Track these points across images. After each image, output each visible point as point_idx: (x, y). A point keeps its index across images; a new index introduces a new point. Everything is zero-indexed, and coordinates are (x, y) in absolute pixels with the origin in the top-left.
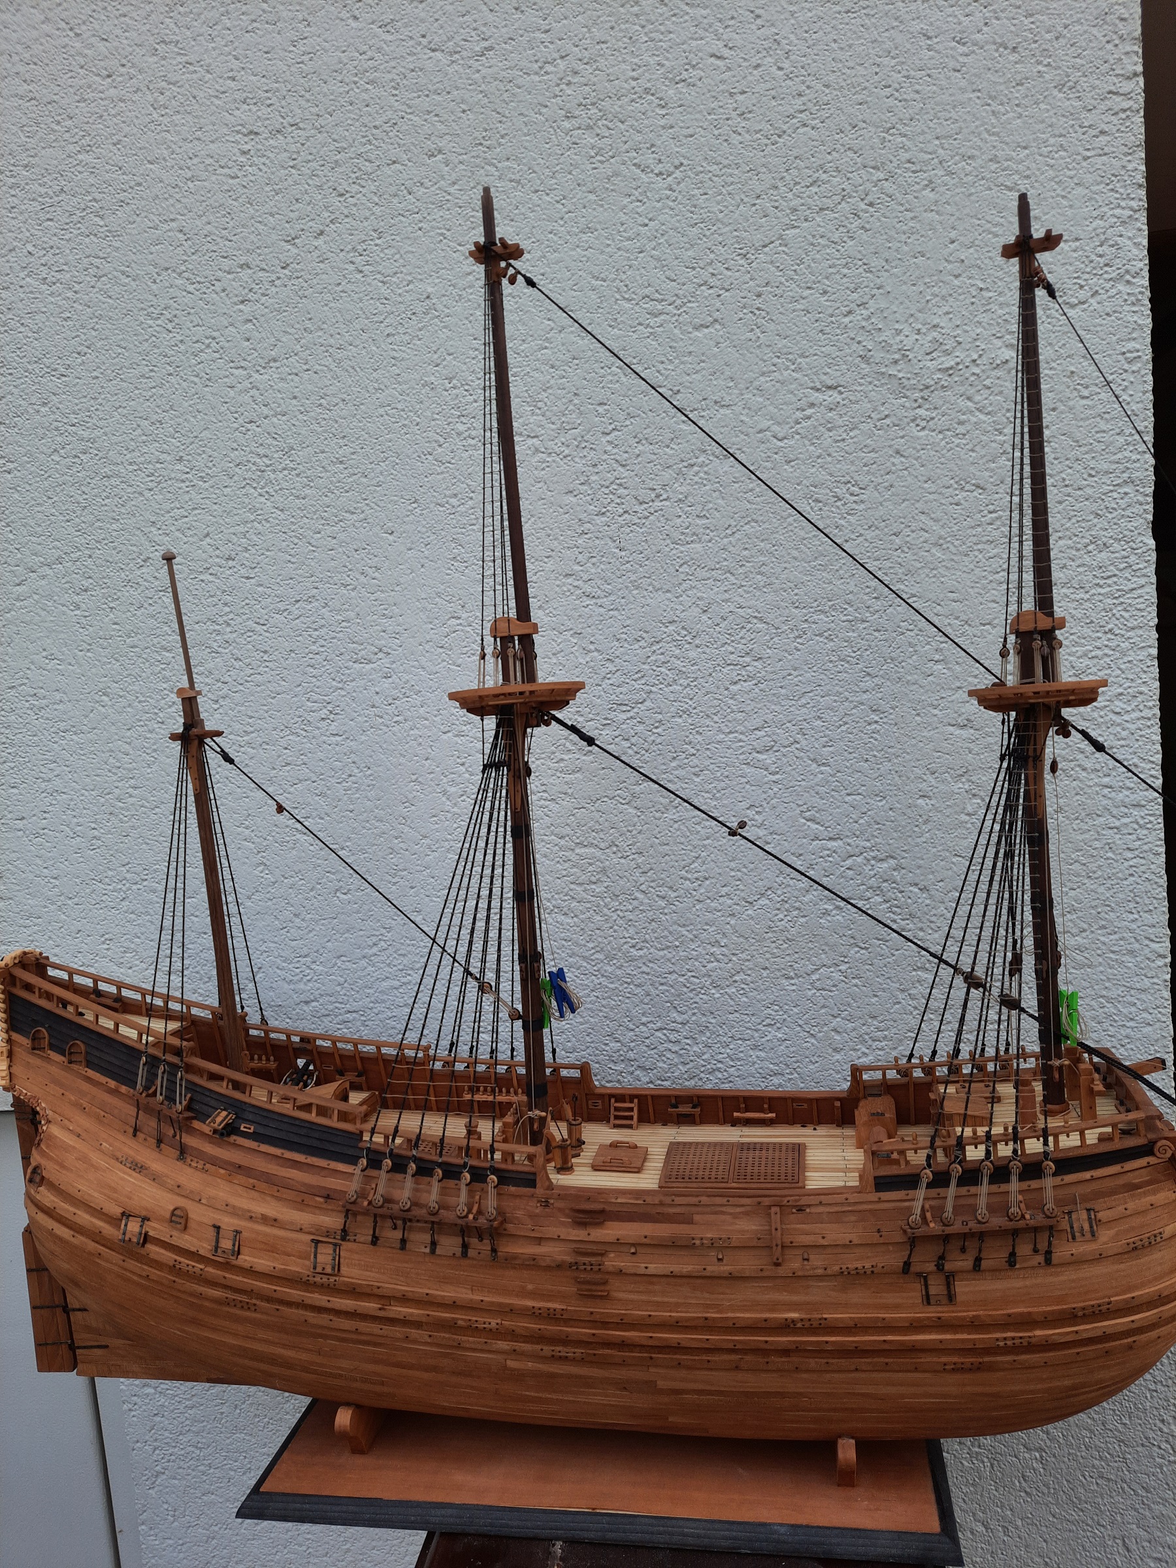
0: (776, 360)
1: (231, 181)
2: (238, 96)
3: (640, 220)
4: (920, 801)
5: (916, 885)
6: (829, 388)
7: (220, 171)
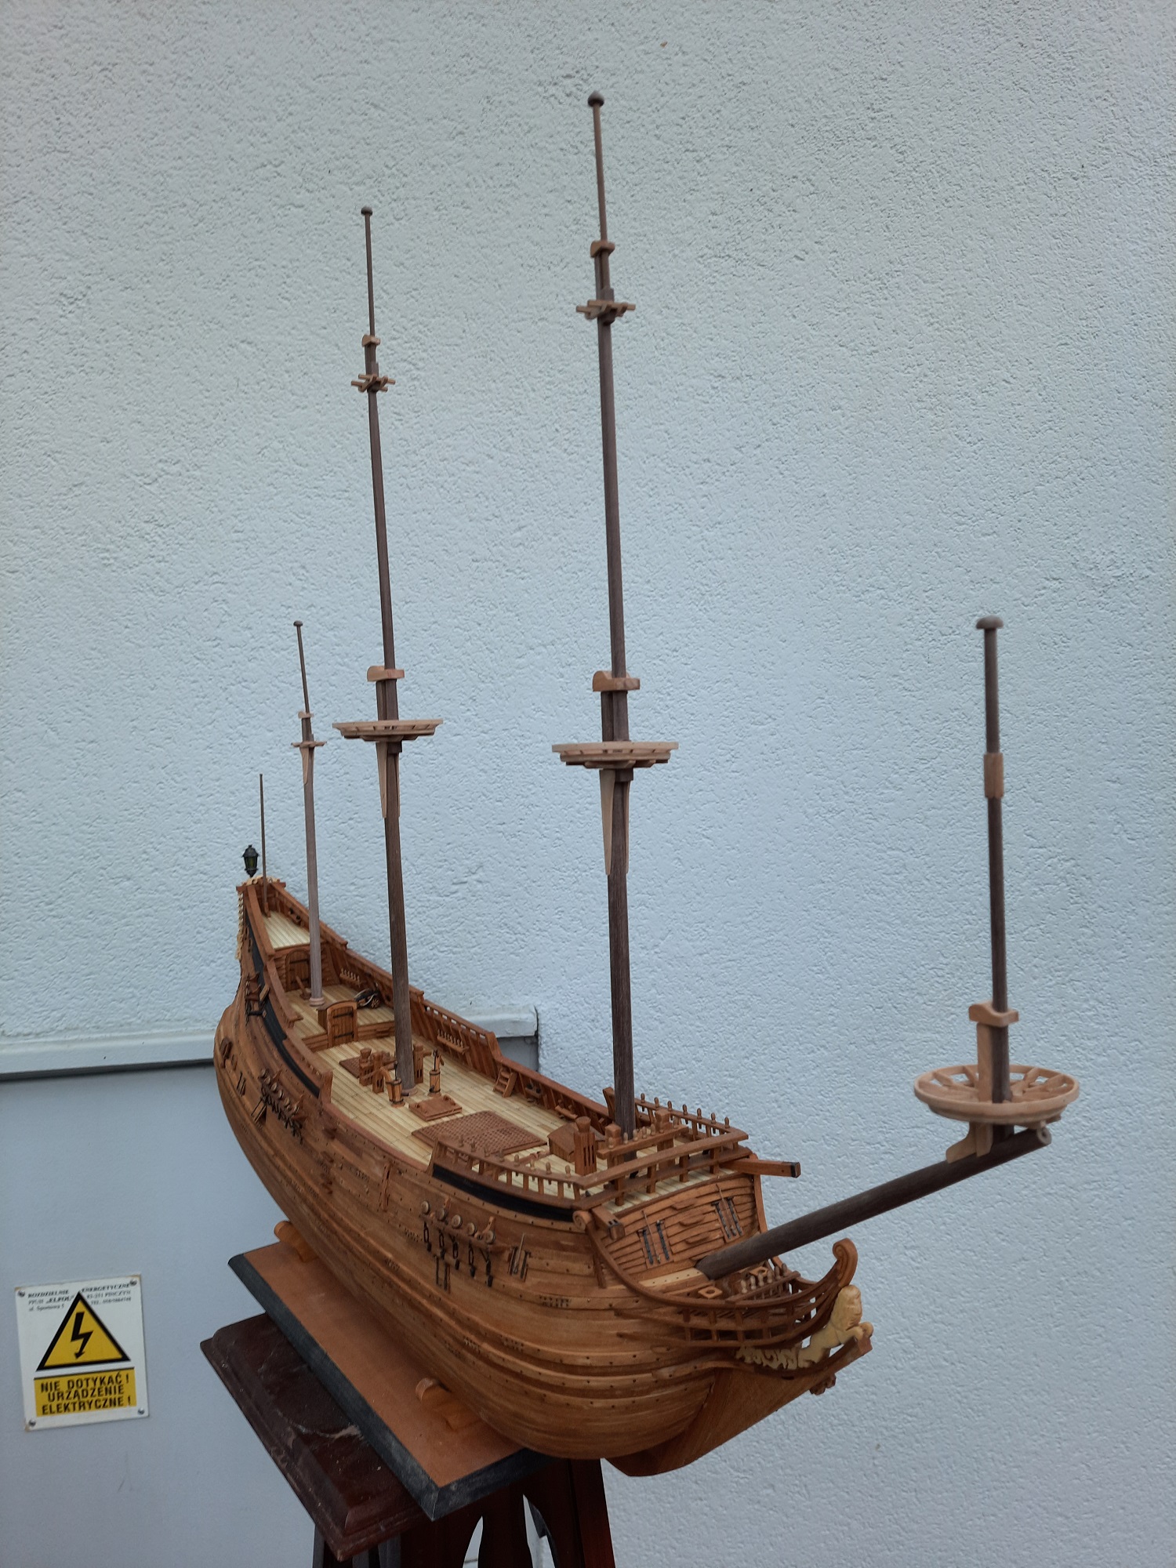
0: (1026, 560)
1: (704, 405)
2: (714, 351)
3: (956, 467)
4: (1090, 826)
5: (1084, 875)
6: (1054, 579)
7: (697, 397)
